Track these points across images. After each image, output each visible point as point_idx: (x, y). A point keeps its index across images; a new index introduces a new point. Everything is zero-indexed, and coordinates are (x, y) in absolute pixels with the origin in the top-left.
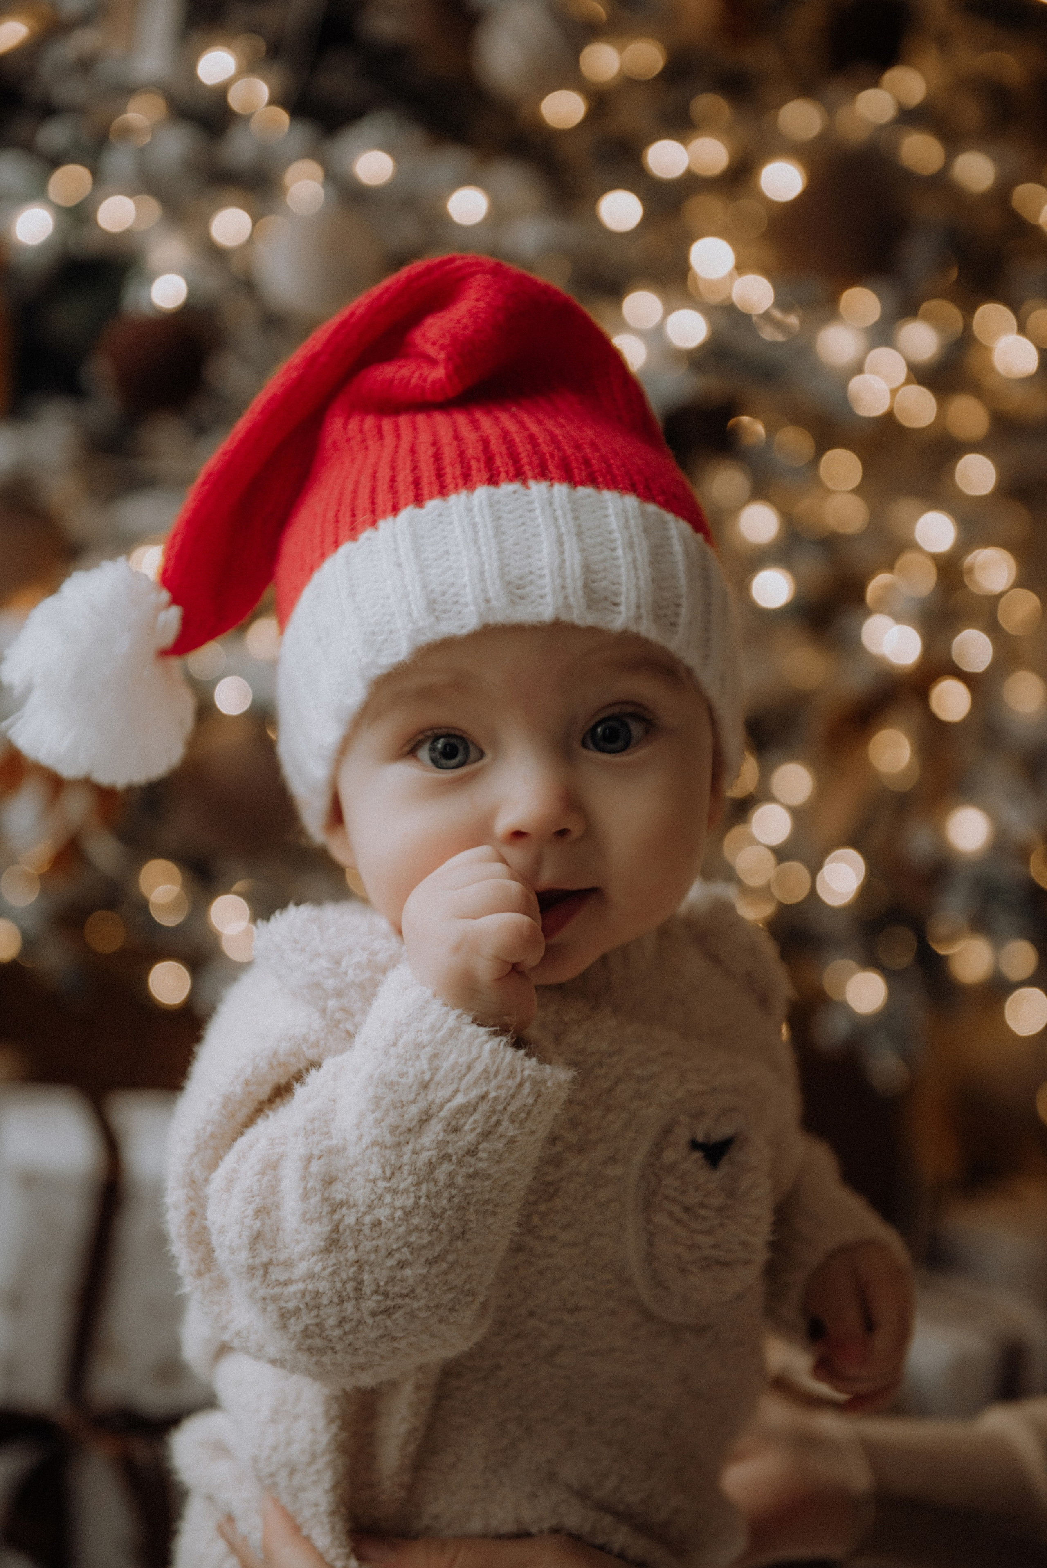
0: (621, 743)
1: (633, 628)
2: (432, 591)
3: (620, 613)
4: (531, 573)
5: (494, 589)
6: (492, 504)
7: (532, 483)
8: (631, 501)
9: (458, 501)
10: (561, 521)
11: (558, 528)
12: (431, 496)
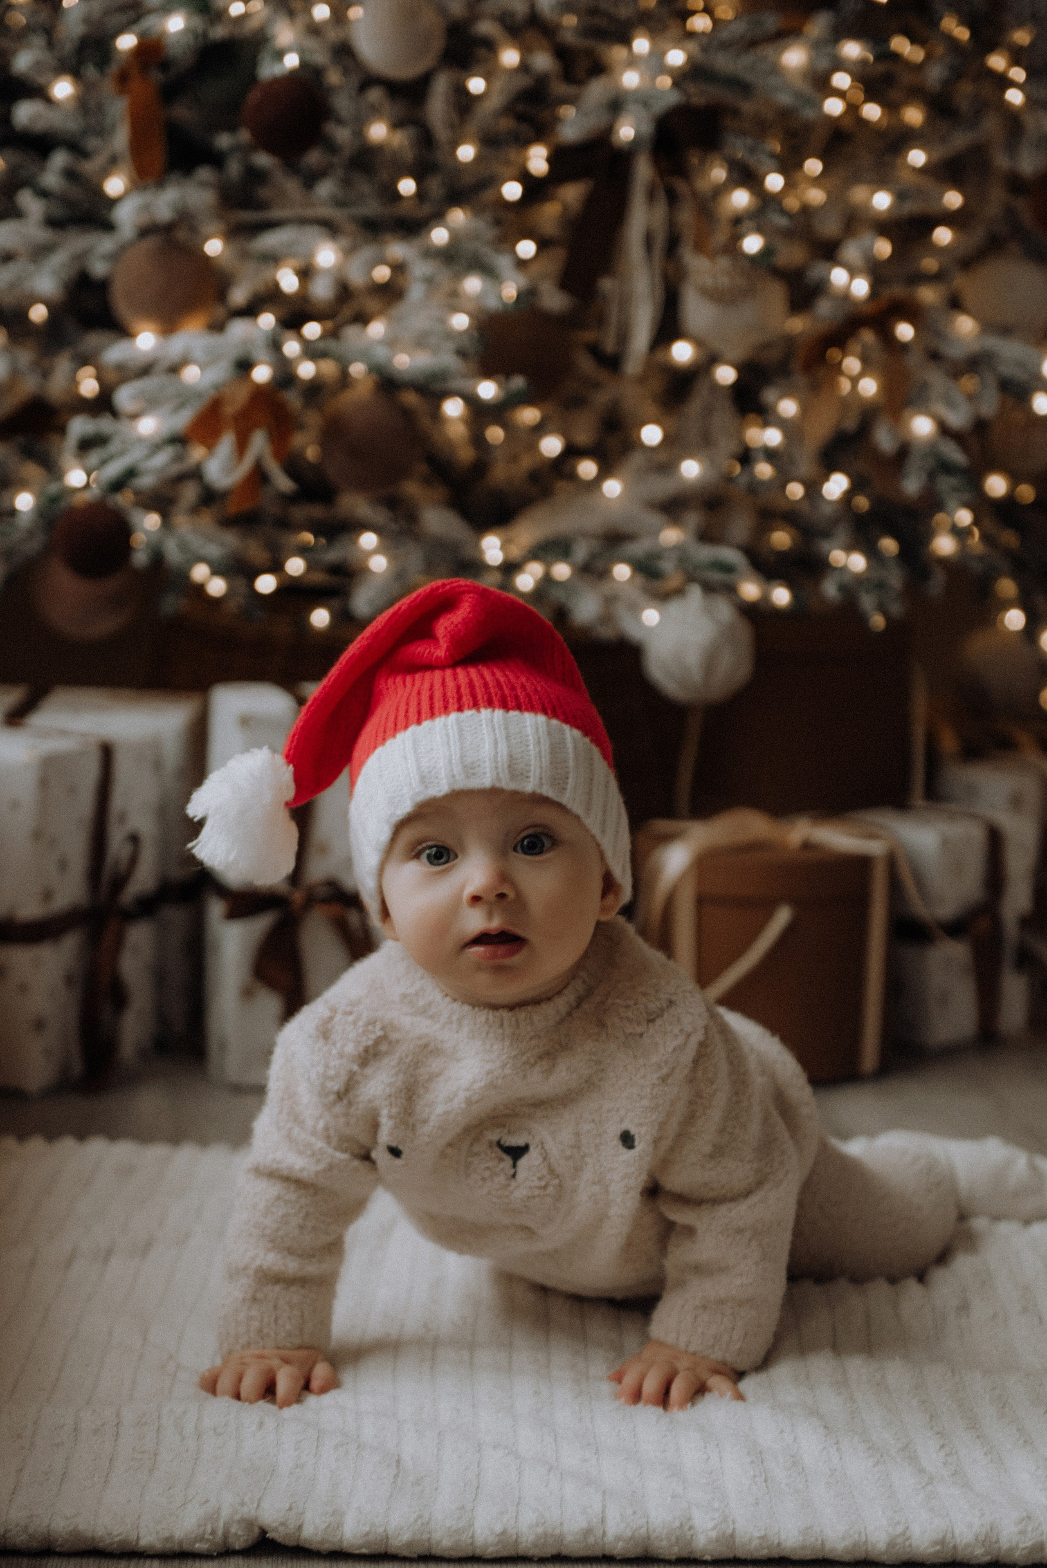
0: (537, 850)
1: (538, 791)
2: (423, 771)
3: (530, 782)
4: (479, 760)
5: (457, 769)
6: (458, 722)
7: (483, 710)
8: (541, 718)
9: (440, 722)
10: (497, 731)
11: (495, 734)
12: (426, 719)
